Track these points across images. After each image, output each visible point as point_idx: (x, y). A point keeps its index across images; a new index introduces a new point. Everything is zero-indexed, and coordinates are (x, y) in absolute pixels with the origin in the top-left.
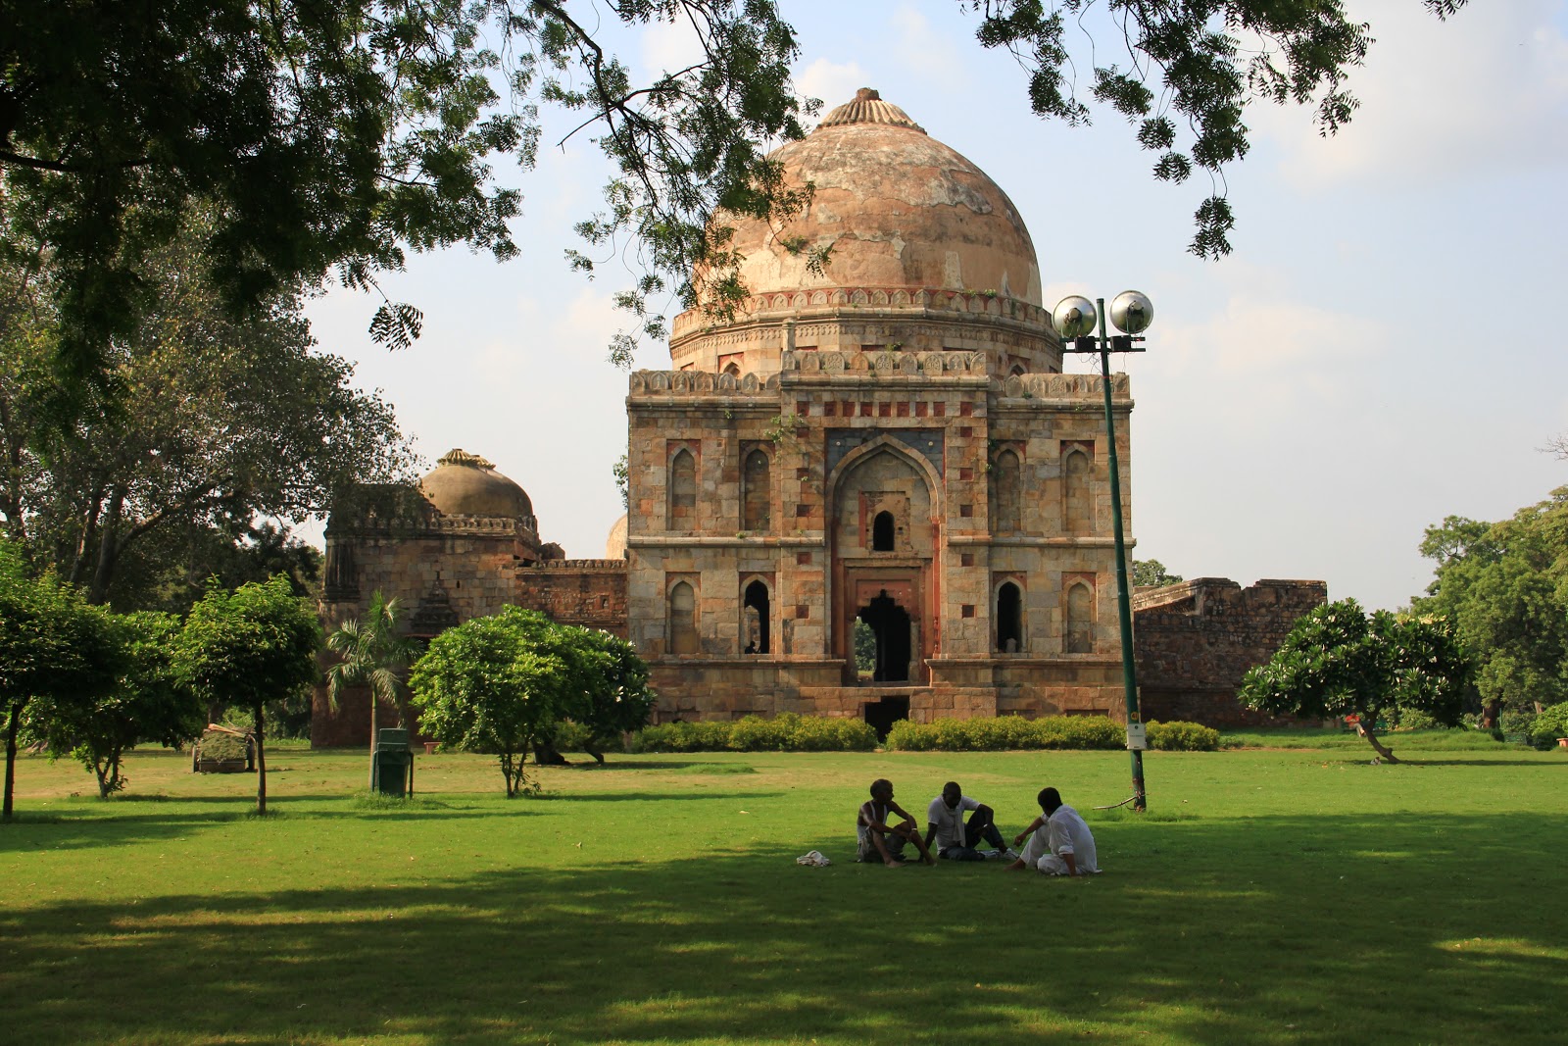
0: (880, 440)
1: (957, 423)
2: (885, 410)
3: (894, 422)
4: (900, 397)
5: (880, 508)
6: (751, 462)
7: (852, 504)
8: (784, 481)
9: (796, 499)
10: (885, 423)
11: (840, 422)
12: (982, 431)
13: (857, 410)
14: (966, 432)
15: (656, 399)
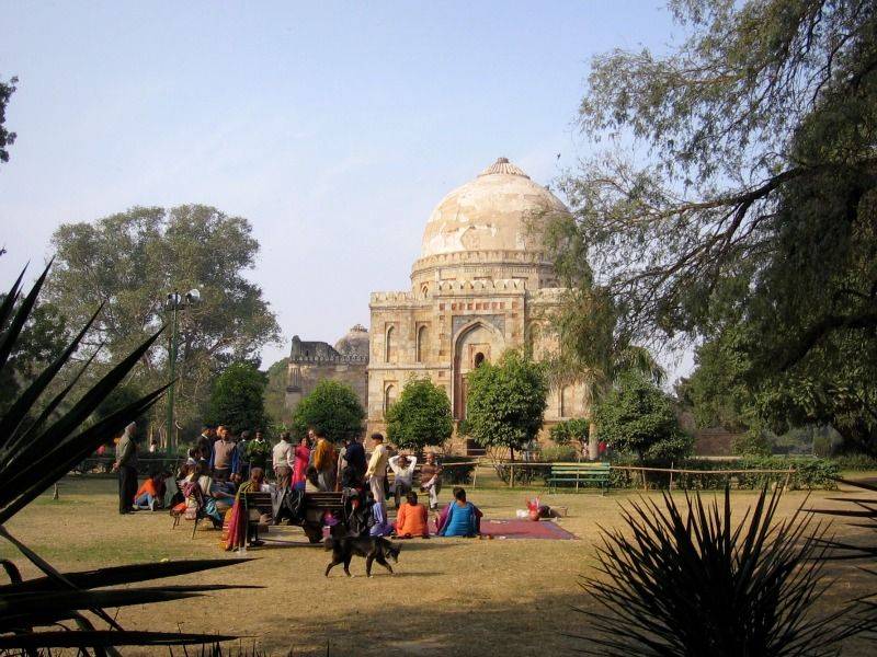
0: (476, 321)
1: (511, 312)
2: (478, 306)
3: (482, 312)
4: (486, 300)
5: (477, 351)
6: (421, 330)
7: (465, 349)
8: (434, 339)
9: (439, 348)
10: (478, 313)
11: (458, 312)
12: (521, 315)
13: (466, 307)
14: (514, 316)
15: (381, 305)
